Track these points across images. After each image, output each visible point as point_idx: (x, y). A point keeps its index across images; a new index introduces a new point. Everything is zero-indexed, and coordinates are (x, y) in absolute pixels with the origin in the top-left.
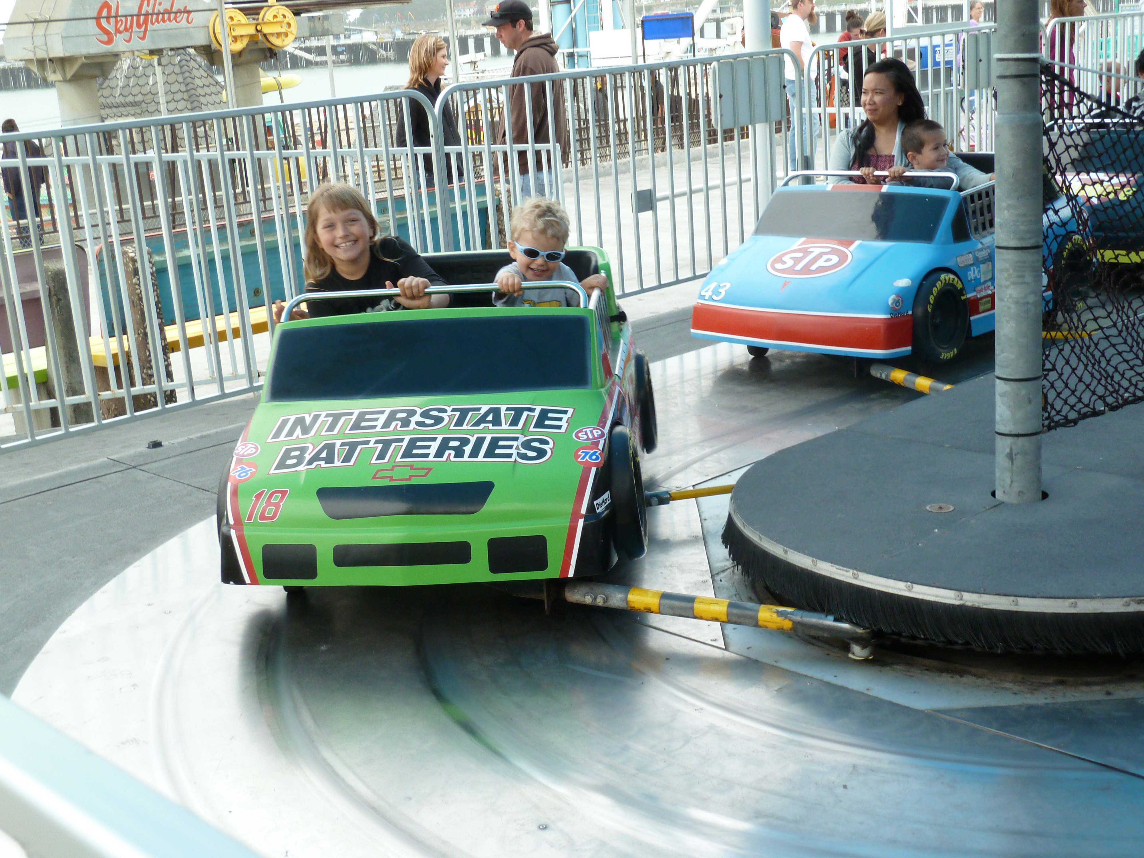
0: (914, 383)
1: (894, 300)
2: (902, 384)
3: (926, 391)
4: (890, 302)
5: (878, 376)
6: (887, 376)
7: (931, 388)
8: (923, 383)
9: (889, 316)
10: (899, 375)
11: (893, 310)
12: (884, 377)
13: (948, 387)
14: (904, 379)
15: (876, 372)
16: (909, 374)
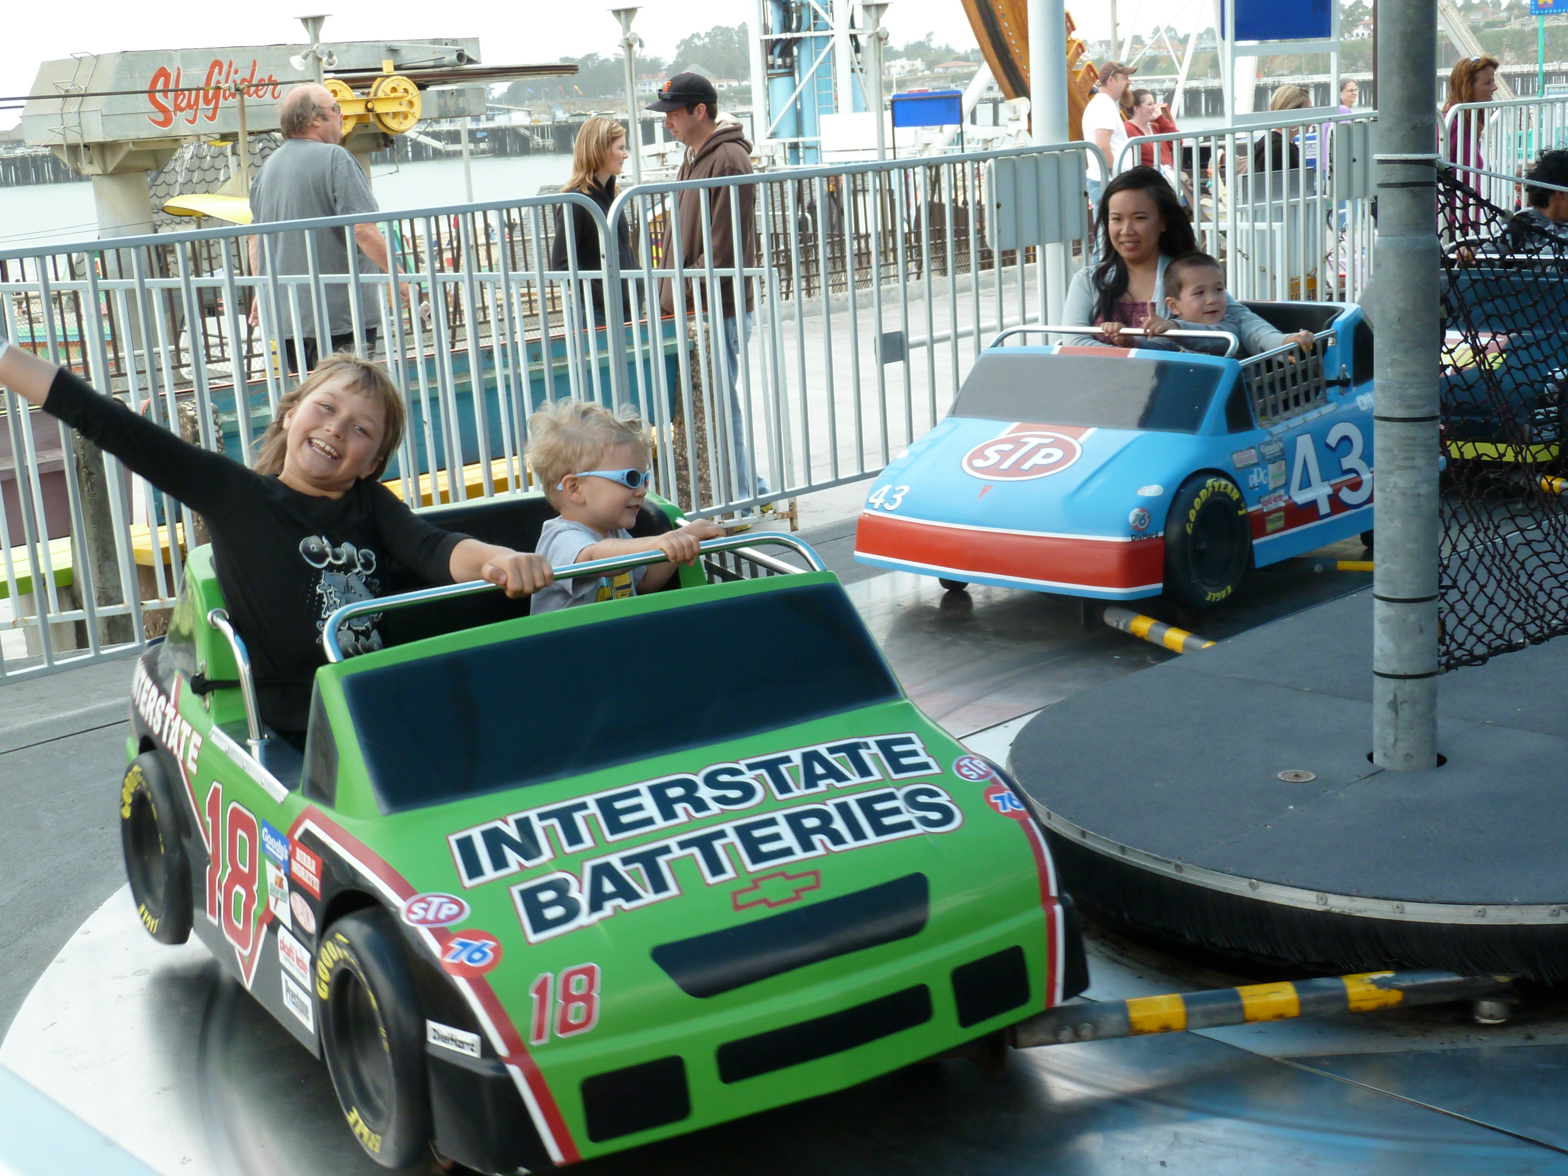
0: (1162, 637)
1: (1138, 515)
2: (1146, 638)
3: (1179, 649)
4: (1131, 518)
5: (1114, 625)
6: (1126, 625)
7: (1185, 646)
8: (1175, 638)
9: (1129, 539)
10: (1142, 625)
11: (1135, 531)
12: (1121, 627)
13: (1208, 644)
14: (1150, 631)
15: (1112, 619)
16: (1155, 624)
